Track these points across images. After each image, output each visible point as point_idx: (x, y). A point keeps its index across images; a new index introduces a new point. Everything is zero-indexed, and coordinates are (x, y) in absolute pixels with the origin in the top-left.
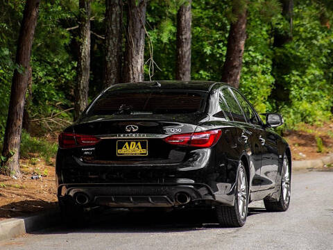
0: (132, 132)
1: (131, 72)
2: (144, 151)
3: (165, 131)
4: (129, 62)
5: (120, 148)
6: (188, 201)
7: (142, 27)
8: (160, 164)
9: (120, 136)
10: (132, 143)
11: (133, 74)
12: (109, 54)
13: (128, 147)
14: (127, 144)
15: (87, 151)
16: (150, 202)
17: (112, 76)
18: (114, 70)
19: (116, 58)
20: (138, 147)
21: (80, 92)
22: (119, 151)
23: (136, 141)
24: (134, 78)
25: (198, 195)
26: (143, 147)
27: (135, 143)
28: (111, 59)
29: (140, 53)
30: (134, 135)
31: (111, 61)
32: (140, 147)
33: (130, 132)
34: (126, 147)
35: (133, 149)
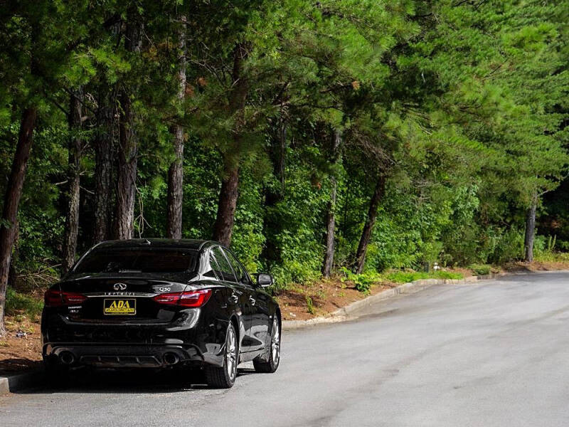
0: (120, 290)
1: (121, 229)
2: (132, 310)
3: (154, 290)
4: (118, 218)
5: (108, 306)
6: (176, 361)
7: (133, 183)
8: (149, 323)
9: (107, 294)
10: (120, 302)
11: (123, 230)
12: (98, 209)
13: (116, 307)
14: (114, 303)
15: (73, 309)
16: (137, 363)
17: (101, 233)
18: (103, 226)
19: (105, 215)
20: (126, 306)
21: (68, 248)
22: (106, 310)
23: (124, 299)
24: (123, 235)
25: (187, 355)
26: (132, 306)
27: (123, 302)
28: (100, 215)
29: (130, 209)
30: (122, 294)
31: (100, 217)
32: (128, 306)
33: (118, 291)
34: (113, 306)
35: (120, 308)
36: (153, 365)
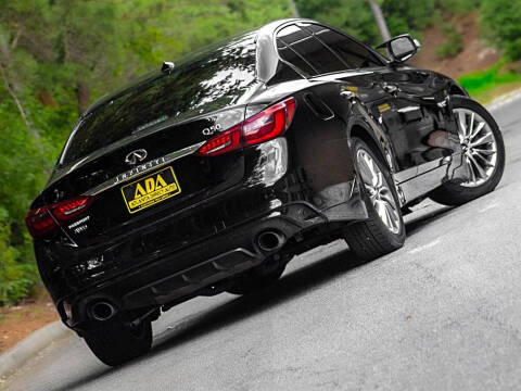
0: (139, 163)
5: (131, 198)
6: (281, 241)
9: (120, 178)
10: (147, 182)
13: (144, 193)
14: (139, 187)
15: (78, 226)
16: (219, 271)
20: (159, 184)
22: (131, 205)
23: (152, 174)
25: (292, 223)
26: (169, 180)
27: (152, 180)
30: (144, 167)
32: (164, 184)
33: (136, 165)
34: (139, 193)
35: (153, 192)
36: (248, 265)
